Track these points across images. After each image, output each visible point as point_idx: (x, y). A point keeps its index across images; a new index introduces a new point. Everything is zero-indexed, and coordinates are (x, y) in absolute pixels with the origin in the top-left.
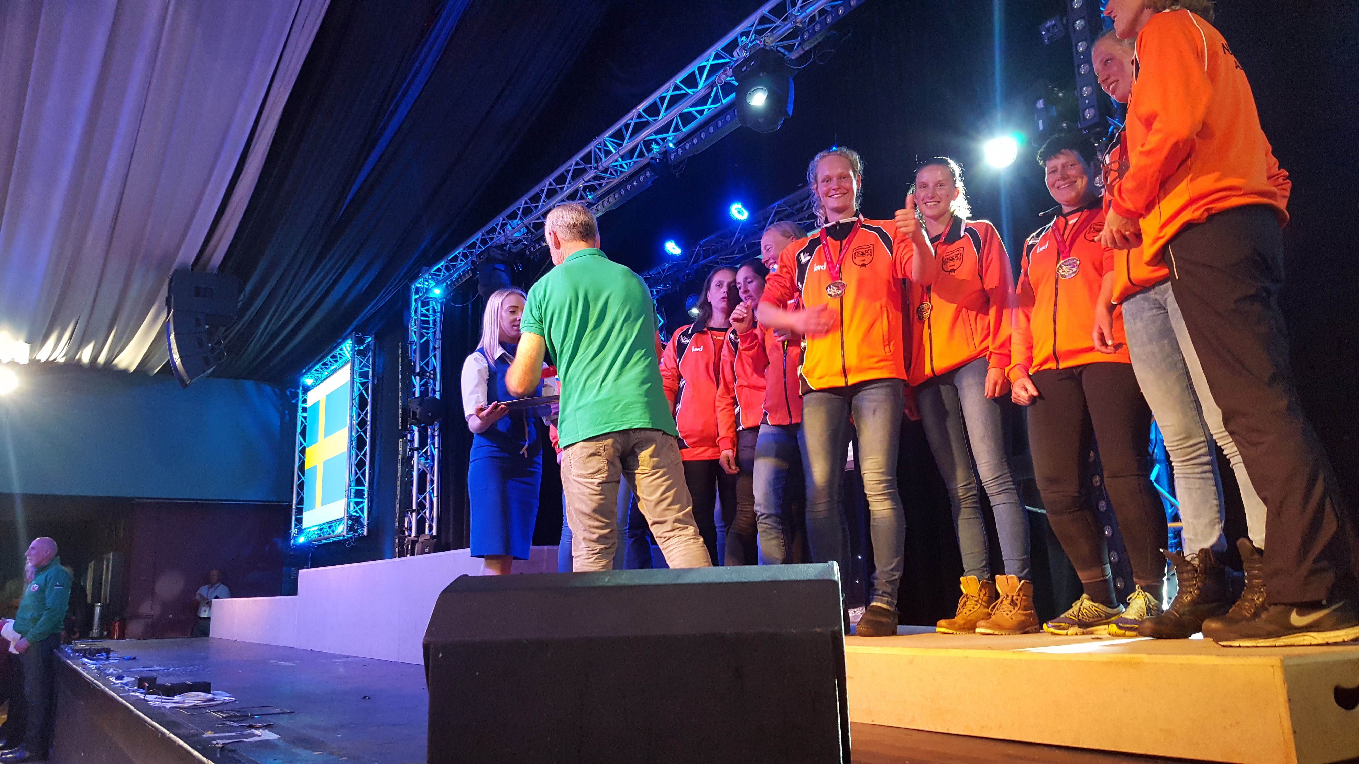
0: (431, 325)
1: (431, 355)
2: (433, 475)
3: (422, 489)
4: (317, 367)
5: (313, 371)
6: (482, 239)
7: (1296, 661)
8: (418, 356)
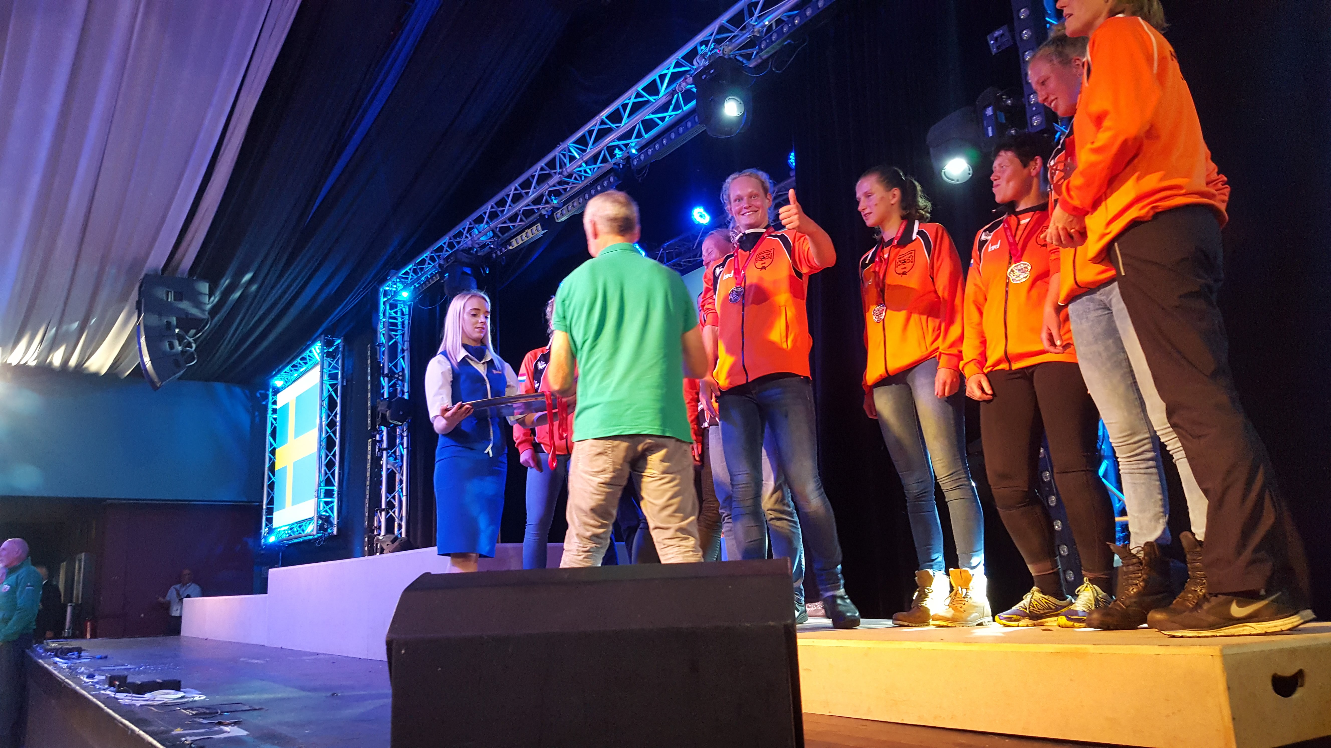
0: (400, 327)
1: (400, 356)
2: (402, 475)
3: (391, 489)
4: (287, 369)
5: (282, 373)
6: (449, 243)
7: (1235, 650)
8: (386, 358)
